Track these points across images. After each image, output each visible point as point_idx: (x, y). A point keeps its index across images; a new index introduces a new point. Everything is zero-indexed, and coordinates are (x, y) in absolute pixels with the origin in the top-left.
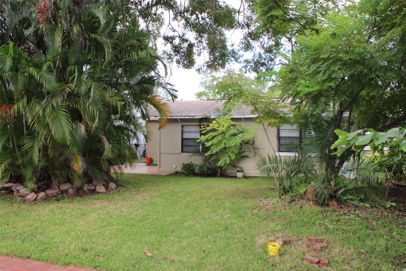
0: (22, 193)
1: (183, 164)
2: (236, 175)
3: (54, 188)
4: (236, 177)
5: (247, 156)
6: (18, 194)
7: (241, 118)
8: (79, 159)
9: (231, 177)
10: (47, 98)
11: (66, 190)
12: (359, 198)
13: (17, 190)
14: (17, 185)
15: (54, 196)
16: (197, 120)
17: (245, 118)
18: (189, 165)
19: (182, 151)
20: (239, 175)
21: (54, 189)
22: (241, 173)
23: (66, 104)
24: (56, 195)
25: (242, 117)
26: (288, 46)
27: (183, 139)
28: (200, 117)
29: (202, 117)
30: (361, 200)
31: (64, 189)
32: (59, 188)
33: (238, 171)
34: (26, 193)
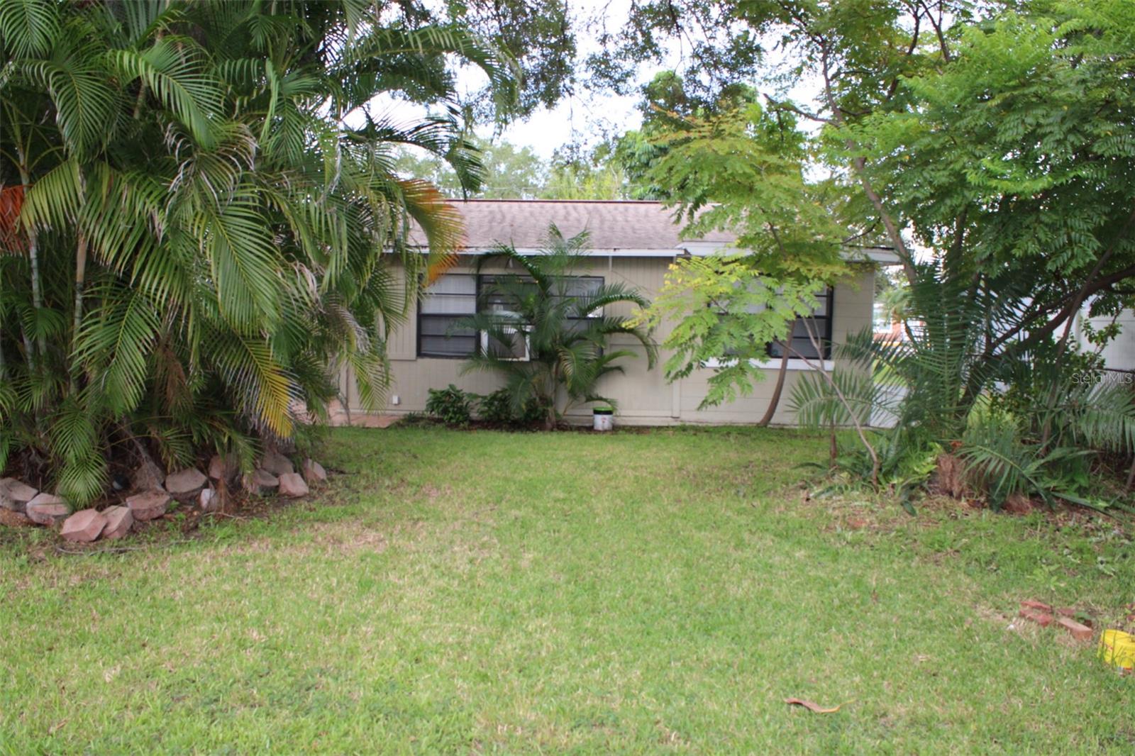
0: (41, 514)
1: (431, 391)
2: (593, 421)
3: (149, 490)
4: (590, 429)
5: (619, 369)
6: (21, 516)
7: (606, 258)
8: (283, 389)
9: (580, 429)
10: (186, 167)
11: (189, 496)
12: (1076, 486)
13: (17, 502)
14: (11, 485)
15: (155, 515)
16: (472, 261)
17: (615, 258)
18: (448, 394)
19: (420, 354)
20: (601, 422)
21: (150, 494)
22: (607, 417)
23: (252, 192)
24: (163, 512)
25: (611, 253)
26: (793, 54)
27: (421, 317)
28: (483, 251)
29: (490, 251)
30: (1082, 491)
31: (185, 490)
32: (164, 485)
33: (597, 412)
34: (52, 511)
